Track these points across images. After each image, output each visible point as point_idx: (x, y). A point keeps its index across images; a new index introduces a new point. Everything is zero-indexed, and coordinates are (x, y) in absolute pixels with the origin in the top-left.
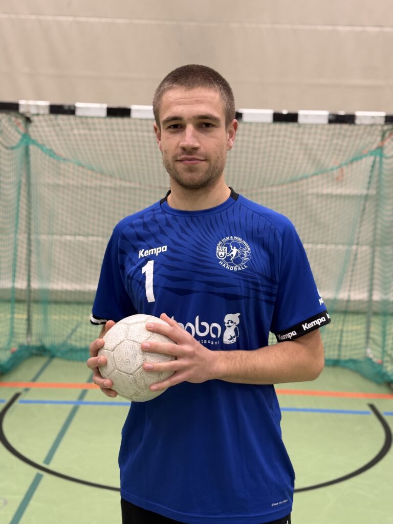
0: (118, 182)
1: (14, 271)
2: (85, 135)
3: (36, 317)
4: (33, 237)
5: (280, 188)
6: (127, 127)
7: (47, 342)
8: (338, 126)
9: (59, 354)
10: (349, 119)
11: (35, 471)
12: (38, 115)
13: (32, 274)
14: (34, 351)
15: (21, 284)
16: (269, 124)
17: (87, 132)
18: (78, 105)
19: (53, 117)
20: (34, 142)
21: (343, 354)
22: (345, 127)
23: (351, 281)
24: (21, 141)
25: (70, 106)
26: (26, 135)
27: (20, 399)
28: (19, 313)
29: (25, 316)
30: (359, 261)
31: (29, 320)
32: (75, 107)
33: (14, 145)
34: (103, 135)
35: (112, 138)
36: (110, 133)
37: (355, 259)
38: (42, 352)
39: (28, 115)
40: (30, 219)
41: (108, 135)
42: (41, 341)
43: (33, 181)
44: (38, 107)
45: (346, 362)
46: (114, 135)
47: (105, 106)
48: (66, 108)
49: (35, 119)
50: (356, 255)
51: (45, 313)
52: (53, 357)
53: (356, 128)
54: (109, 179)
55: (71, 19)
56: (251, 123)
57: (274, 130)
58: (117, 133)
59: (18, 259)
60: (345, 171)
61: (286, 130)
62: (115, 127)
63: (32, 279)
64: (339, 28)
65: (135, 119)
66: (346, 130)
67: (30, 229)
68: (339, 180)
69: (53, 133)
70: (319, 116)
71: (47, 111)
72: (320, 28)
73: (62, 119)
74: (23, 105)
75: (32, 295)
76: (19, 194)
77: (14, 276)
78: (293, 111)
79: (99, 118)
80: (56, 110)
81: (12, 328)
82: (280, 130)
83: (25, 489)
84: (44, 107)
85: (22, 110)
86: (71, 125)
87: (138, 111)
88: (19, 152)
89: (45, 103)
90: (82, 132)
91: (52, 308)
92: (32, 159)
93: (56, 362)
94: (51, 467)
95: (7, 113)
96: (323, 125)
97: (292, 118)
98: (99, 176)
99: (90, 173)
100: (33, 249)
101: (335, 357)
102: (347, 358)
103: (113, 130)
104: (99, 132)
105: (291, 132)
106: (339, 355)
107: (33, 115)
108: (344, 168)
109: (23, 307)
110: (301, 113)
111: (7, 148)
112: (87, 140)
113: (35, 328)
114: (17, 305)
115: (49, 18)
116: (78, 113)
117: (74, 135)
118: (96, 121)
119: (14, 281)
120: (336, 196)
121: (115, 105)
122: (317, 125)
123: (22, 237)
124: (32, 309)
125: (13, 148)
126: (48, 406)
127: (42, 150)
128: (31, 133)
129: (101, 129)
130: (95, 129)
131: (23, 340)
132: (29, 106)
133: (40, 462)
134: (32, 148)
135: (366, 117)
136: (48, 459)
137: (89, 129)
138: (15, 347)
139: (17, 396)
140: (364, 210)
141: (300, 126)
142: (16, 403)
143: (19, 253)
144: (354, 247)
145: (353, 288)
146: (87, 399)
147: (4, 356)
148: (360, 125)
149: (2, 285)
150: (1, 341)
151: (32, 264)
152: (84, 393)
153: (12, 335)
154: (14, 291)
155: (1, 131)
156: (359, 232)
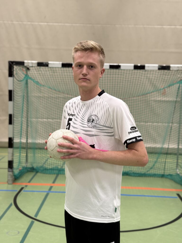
0: (66, 95)
1: (21, 134)
2: (52, 75)
3: (30, 155)
4: (29, 119)
5: (137, 98)
7: (35, 166)
8: (163, 71)
9: (40, 171)
10: (167, 68)
11: (31, 220)
12: (32, 67)
13: (28, 138)
14: (29, 170)
15: (24, 141)
16: (132, 70)
18: (49, 62)
19: (38, 67)
20: (31, 78)
21: (166, 172)
22: (166, 71)
23: (169, 139)
24: (25, 78)
25: (46, 63)
26: (27, 75)
28: (23, 153)
29: (25, 155)
30: (173, 130)
31: (27, 156)
32: (48, 63)
33: (22, 79)
34: (60, 75)
35: (64, 76)
37: (171, 129)
38: (33, 170)
39: (28, 67)
40: (28, 111)
41: (62, 75)
42: (32, 165)
43: (29, 95)
44: (32, 63)
45: (167, 175)
47: (61, 63)
48: (44, 64)
49: (31, 68)
50: (171, 127)
51: (34, 153)
52: (37, 172)
53: (171, 72)
54: (62, 94)
56: (124, 70)
57: (135, 72)
58: (66, 74)
59: (23, 129)
60: (166, 90)
61: (140, 73)
62: (65, 71)
64: (164, 27)
66: (166, 73)
67: (28, 116)
68: (164, 94)
69: (39, 75)
70: (154, 67)
71: (36, 65)
72: (156, 27)
73: (42, 68)
74: (26, 62)
75: (29, 145)
76: (23, 101)
77: (21, 136)
78: (143, 64)
79: (58, 68)
80: (40, 64)
81: (20, 159)
82: (137, 73)
83: (27, 227)
85: (25, 65)
86: (46, 71)
88: (24, 83)
89: (36, 62)
91: (37, 151)
92: (29, 85)
93: (39, 174)
94: (38, 218)
95: (19, 66)
96: (156, 70)
97: (142, 67)
98: (58, 93)
99: (54, 91)
100: (29, 124)
101: (163, 173)
102: (168, 174)
103: (64, 73)
105: (142, 74)
106: (164, 173)
107: (30, 67)
109: (25, 151)
110: (146, 65)
111: (19, 81)
112: (53, 77)
113: (30, 160)
114: (22, 150)
115: (36, 23)
116: (50, 66)
119: (21, 139)
120: (162, 101)
122: (153, 71)
123: (24, 120)
124: (28, 151)
125: (21, 81)
126: (36, 193)
127: (34, 81)
128: (29, 75)
129: (59, 73)
130: (57, 73)
131: (24, 165)
132: (28, 63)
133: (33, 216)
134: (29, 81)
135: (175, 67)
136: (36, 215)
137: (54, 73)
138: (21, 168)
139: (22, 189)
140: (175, 107)
141: (146, 71)
142: (22, 192)
143: (23, 127)
144: (171, 124)
145: (170, 142)
146: (52, 190)
147: (16, 172)
148: (172, 70)
149: (16, 140)
150: (15, 165)
151: (29, 131)
152: (51, 187)
153: (20, 162)
154: (21, 143)
155: (16, 74)
156: (173, 118)
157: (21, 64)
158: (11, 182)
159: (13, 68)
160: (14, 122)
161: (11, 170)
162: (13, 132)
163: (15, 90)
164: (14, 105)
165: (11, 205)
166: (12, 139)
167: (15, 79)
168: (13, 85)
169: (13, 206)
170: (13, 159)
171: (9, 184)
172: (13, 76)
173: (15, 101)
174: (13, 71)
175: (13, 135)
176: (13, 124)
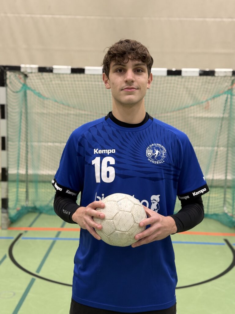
0: (78, 111)
1: (18, 163)
2: (59, 84)
3: (31, 190)
4: (29, 144)
5: (172, 114)
6: (83, 79)
7: (38, 204)
8: (205, 77)
9: (44, 211)
10: (211, 73)
11: (31, 277)
12: (31, 73)
13: (29, 165)
14: (30, 210)
15: (22, 171)
16: (165, 77)
17: (60, 82)
18: (54, 67)
19: (40, 74)
20: (29, 89)
21: (210, 210)
22: (209, 78)
23: (214, 167)
24: (22, 88)
25: (50, 68)
26: (25, 85)
27: (22, 237)
28: (21, 188)
29: (25, 190)
30: (218, 156)
31: (27, 192)
32: (53, 68)
33: (18, 90)
34: (69, 84)
35: (74, 86)
36: (73, 82)
37: (217, 155)
38: (35, 210)
39: (26, 73)
40: (27, 133)
41: (72, 84)
42: (34, 204)
43: (29, 111)
44: (31, 68)
45: (212, 215)
46: (75, 84)
47: (70, 67)
48: (48, 69)
49: (30, 75)
50: (217, 152)
51: (36, 188)
52: (41, 213)
53: (216, 78)
54: (72, 109)
55: (50, 16)
57: (168, 80)
58: (77, 83)
59: (21, 156)
60: (210, 104)
61: (175, 80)
62: (76, 79)
63: (29, 168)
64: (208, 19)
65: (87, 75)
66: (210, 80)
67: (27, 139)
68: (207, 108)
69: (40, 83)
70: (194, 72)
71: (37, 71)
72: (196, 19)
73: (45, 75)
74: (23, 67)
75: (29, 177)
76: (21, 118)
77: (18, 166)
78: (178, 69)
79: (66, 74)
80: (42, 70)
81: (17, 196)
82: (171, 80)
83: (25, 287)
84: (35, 68)
85: (22, 70)
86: (50, 78)
87: (89, 70)
88: (21, 94)
89: (36, 66)
90: (57, 82)
91: (40, 185)
92: (28, 98)
93: (43, 216)
94: (40, 274)
95: (14, 72)
96: (196, 77)
97: (178, 73)
98: (67, 108)
99: (61, 106)
100: (29, 150)
101: (206, 212)
102: (212, 213)
103: (75, 81)
104: (67, 82)
105: (178, 81)
106: (208, 211)
107: (29, 73)
108: (210, 101)
109: (24, 185)
110: (183, 70)
111: (14, 92)
112: (60, 87)
113: (31, 197)
114: (20, 183)
115: (38, 16)
116: (55, 71)
117: (52, 84)
118: (65, 76)
119: (18, 169)
120: (205, 118)
121: (76, 66)
122: (193, 77)
123: (23, 144)
124: (29, 185)
125: (17, 92)
126: (38, 240)
127: (34, 93)
128: (28, 84)
129: (68, 81)
130: (64, 81)
131: (23, 203)
132: (26, 68)
133: (34, 272)
134: (28, 92)
135: (221, 72)
136: (39, 270)
137: (61, 81)
138: (19, 207)
139: (20, 235)
140: (221, 126)
141: (183, 77)
142: (20, 239)
143: (21, 153)
144: (216, 148)
145: (215, 172)
146: (61, 236)
147: (13, 213)
148: (218, 77)
149: (12, 171)
150: (11, 204)
151: (29, 159)
152: (59, 233)
153: (17, 200)
154: (18, 175)
155: (11, 83)
156: (219, 139)
157: (17, 69)
158: (5, 226)
159: (6, 74)
160: (8, 147)
161: (5, 211)
162: (8, 161)
163: (9, 105)
164: (7, 124)
165: (5, 257)
166: (6, 169)
167: (8, 90)
168: (7, 98)
169: (8, 259)
170: (7, 196)
171: (2, 229)
172: (5, 85)
173: (9, 119)
174: (6, 79)
175: (8, 164)
176: (8, 150)
